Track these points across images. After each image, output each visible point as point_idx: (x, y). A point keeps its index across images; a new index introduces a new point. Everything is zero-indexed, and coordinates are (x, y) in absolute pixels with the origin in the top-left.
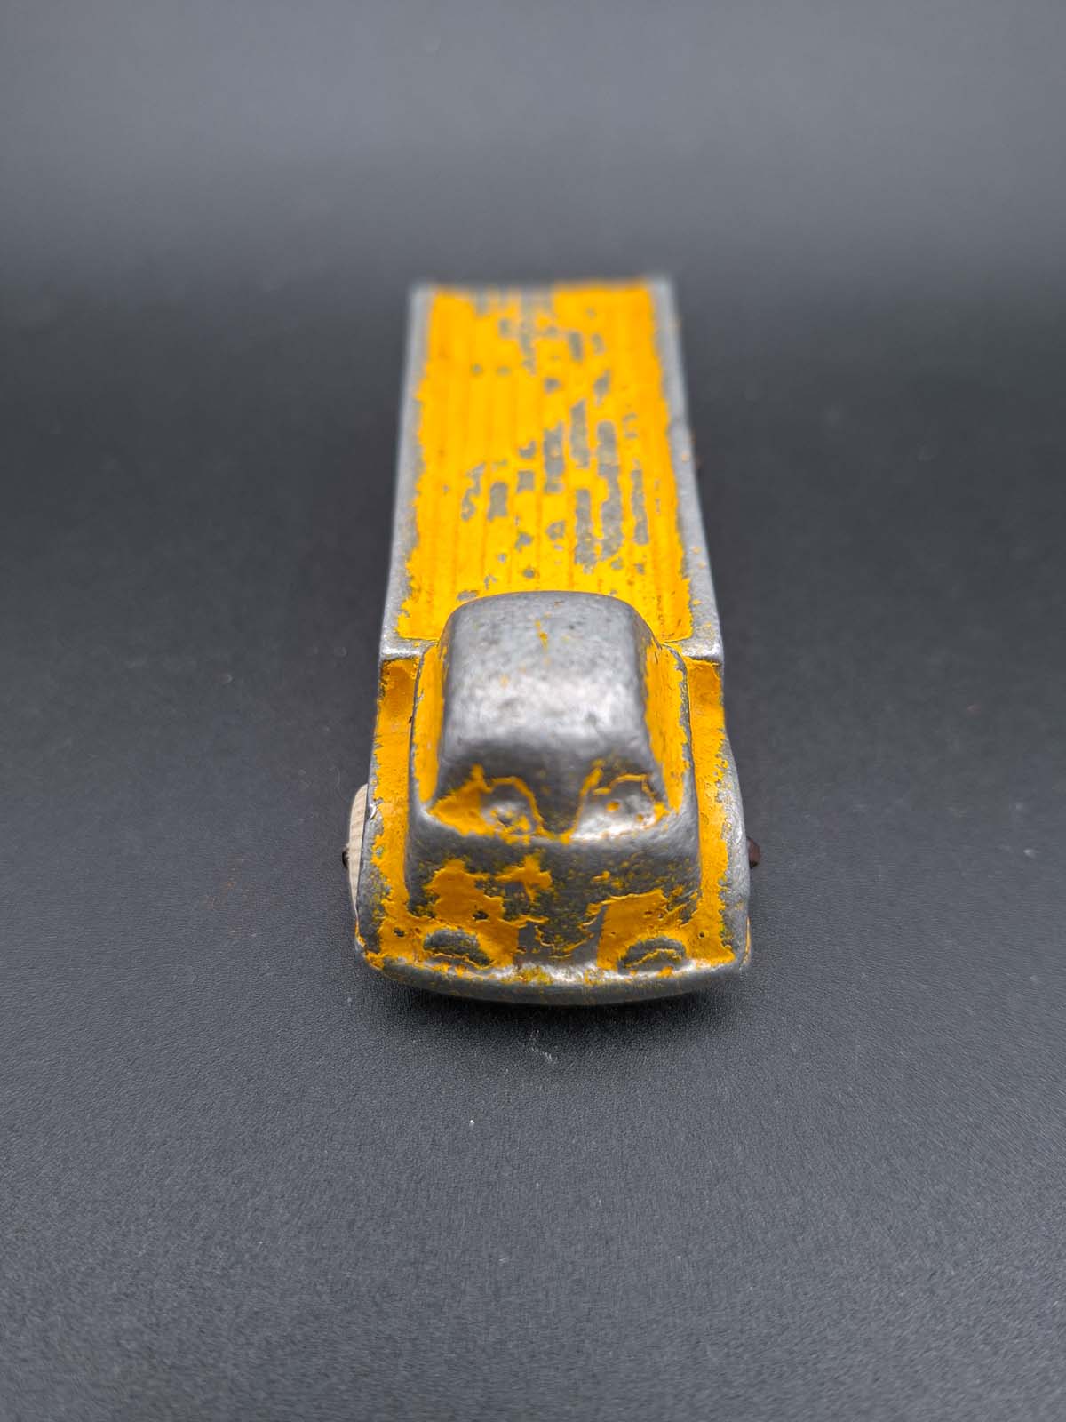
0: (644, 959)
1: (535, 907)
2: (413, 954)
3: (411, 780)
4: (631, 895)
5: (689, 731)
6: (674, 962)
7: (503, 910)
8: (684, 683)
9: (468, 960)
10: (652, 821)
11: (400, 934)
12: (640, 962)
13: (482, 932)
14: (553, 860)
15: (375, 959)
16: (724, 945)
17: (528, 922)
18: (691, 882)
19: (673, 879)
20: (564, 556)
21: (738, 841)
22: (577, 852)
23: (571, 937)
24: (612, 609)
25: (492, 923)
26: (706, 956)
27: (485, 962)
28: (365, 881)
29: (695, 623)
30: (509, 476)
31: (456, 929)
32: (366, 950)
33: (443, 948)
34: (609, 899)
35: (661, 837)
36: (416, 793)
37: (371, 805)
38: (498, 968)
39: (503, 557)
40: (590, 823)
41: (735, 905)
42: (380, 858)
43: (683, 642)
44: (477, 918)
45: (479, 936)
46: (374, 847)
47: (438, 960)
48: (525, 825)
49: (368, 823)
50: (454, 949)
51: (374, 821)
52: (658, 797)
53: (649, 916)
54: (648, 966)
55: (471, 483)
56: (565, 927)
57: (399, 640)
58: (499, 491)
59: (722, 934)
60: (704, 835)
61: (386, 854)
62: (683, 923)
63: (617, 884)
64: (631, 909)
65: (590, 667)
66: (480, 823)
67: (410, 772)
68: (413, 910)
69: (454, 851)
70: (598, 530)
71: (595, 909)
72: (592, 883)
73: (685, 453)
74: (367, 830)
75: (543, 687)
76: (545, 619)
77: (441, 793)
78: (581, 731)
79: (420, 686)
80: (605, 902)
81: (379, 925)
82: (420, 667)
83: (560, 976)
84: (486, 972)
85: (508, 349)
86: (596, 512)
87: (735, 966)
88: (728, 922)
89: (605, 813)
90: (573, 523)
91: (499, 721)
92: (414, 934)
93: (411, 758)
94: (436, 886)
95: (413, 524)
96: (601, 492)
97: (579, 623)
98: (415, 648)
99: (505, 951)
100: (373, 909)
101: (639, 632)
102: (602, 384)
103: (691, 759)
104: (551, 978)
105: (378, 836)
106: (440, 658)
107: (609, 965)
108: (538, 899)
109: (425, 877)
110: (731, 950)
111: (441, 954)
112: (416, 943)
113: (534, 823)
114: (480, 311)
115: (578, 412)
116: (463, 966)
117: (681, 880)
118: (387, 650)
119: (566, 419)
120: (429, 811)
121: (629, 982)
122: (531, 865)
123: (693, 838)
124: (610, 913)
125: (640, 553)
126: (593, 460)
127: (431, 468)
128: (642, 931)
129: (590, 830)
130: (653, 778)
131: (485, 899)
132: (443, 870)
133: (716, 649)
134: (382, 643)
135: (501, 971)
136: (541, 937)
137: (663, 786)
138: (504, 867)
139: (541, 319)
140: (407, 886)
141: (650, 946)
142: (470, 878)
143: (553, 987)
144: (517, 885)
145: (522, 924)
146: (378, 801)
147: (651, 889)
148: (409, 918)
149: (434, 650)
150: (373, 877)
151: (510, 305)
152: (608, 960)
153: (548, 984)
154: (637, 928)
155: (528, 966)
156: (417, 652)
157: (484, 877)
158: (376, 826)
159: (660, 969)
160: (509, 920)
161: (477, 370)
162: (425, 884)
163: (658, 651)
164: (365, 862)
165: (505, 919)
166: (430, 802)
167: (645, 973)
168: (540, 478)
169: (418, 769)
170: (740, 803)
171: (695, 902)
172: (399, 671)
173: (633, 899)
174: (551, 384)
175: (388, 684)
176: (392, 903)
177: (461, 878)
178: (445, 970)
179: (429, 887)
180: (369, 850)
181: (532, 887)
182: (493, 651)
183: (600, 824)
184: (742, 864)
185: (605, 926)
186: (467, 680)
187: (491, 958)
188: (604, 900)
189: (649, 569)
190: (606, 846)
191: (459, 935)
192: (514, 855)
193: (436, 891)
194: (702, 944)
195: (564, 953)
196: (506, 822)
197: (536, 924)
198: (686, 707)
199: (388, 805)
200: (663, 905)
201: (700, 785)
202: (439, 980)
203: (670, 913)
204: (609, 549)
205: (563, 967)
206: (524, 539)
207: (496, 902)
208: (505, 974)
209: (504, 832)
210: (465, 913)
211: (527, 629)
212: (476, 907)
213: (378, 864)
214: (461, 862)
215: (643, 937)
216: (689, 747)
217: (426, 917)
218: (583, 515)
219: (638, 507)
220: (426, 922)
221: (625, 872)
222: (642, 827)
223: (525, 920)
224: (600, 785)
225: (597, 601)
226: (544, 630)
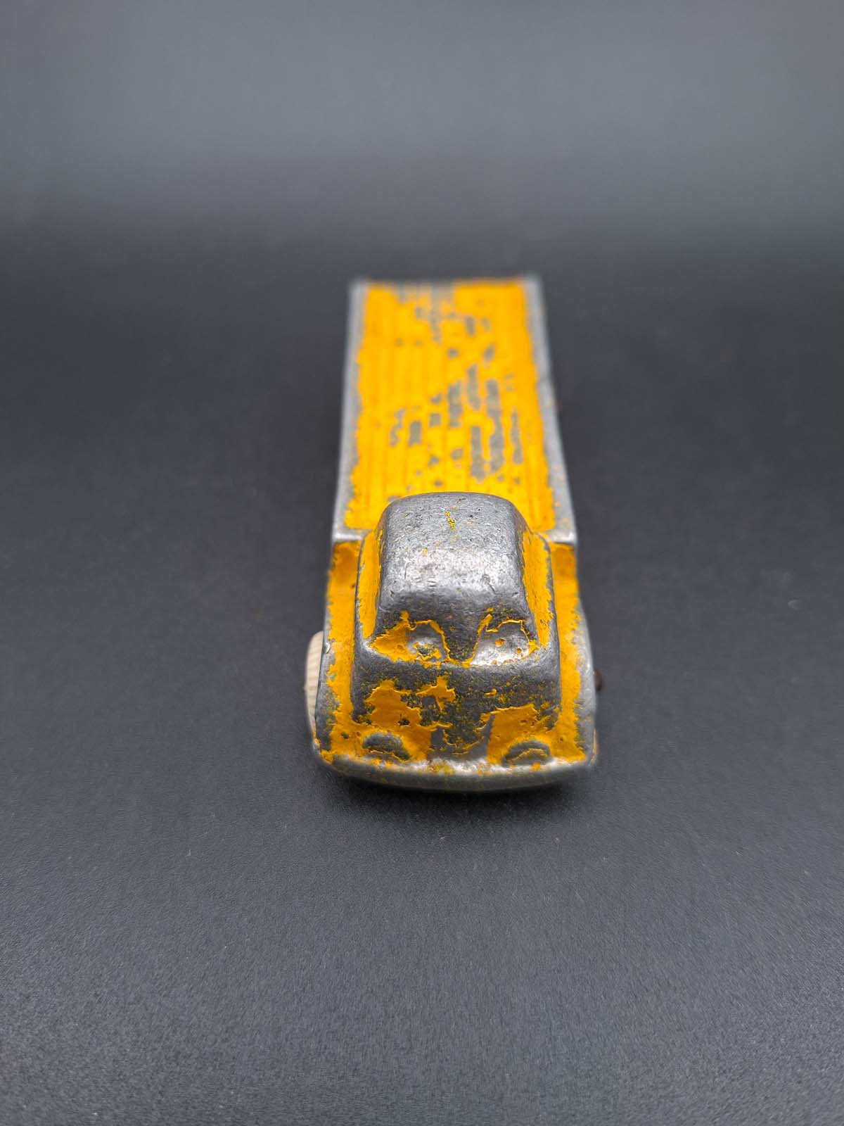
0: (521, 755)
1: (443, 716)
2: (354, 751)
3: (356, 623)
4: (511, 708)
5: (552, 592)
6: (542, 759)
7: (421, 718)
8: (549, 560)
9: (394, 755)
10: (526, 653)
11: (345, 737)
12: (518, 758)
13: (404, 735)
14: (456, 680)
15: (327, 756)
16: (578, 747)
17: (438, 727)
18: (554, 700)
19: (542, 696)
20: (463, 472)
21: (587, 671)
22: (474, 674)
23: (467, 740)
24: (499, 504)
25: (412, 728)
26: (565, 755)
27: (406, 757)
28: (321, 697)
29: (557, 518)
30: (423, 416)
31: (386, 732)
32: (321, 748)
33: (376, 746)
34: (496, 710)
35: (533, 665)
36: (360, 632)
37: (327, 644)
38: (416, 762)
39: (419, 473)
40: (484, 654)
41: (585, 718)
42: (333, 681)
43: (548, 532)
44: (401, 724)
45: (402, 738)
46: (329, 672)
47: (373, 756)
48: (437, 655)
49: (325, 656)
50: (385, 747)
51: (328, 655)
52: (532, 636)
53: (524, 724)
54: (524, 761)
55: (396, 421)
56: (464, 730)
57: (346, 529)
58: (416, 428)
59: (576, 739)
60: (563, 667)
61: (336, 678)
62: (548, 730)
63: (502, 699)
64: (511, 718)
65: (484, 543)
66: (406, 653)
67: (356, 618)
68: (355, 718)
69: (386, 673)
70: (487, 455)
71: (486, 717)
72: (484, 697)
73: (549, 401)
74: (324, 661)
75: (452, 556)
76: (452, 510)
77: (378, 632)
78: (478, 587)
79: (362, 559)
80: (492, 713)
81: (331, 730)
82: (362, 546)
83: (460, 769)
84: (406, 765)
85: (420, 329)
86: (485, 441)
87: (585, 763)
88: (581, 730)
89: (494, 647)
90: (469, 449)
91: (420, 580)
92: (356, 737)
93: (356, 609)
94: (373, 700)
95: (355, 449)
96: (488, 428)
97: (476, 514)
98: (357, 534)
99: (421, 749)
100: (327, 718)
101: (517, 521)
102: (489, 353)
103: (554, 612)
104: (453, 769)
105: (331, 665)
106: (377, 538)
107: (495, 761)
108: (446, 710)
109: (366, 693)
110: (583, 751)
111: (375, 751)
112: (357, 743)
113: (444, 653)
114: (401, 300)
115: (472, 372)
116: (390, 760)
117: (547, 697)
118: (338, 535)
119: (464, 379)
120: (369, 644)
121: (509, 773)
122: (441, 683)
123: (555, 667)
124: (496, 722)
125: (517, 470)
126: (483, 407)
127: (368, 410)
128: (519, 735)
129: (483, 659)
130: (528, 623)
131: (407, 710)
132: (378, 688)
133: (571, 537)
134: (334, 531)
135: (418, 764)
136: (447, 738)
137: (535, 628)
138: (422, 685)
139: (445, 307)
140: (352, 701)
141: (525, 747)
142: (399, 694)
143: (455, 776)
144: (431, 699)
145: (433, 728)
146: (331, 641)
147: (524, 703)
148: (352, 724)
149: (372, 535)
150: (327, 694)
151: (423, 297)
152: (494, 756)
153: (451, 774)
154: (515, 733)
155: (437, 761)
156: (359, 537)
157: (408, 693)
158: (330, 658)
159: (531, 764)
160: (425, 726)
161: (398, 342)
162: (366, 698)
163: (530, 536)
164: (322, 683)
165: (421, 725)
166: (370, 638)
167: (521, 767)
168: (445, 418)
169: (362, 616)
170: (589, 645)
171: (557, 714)
172: (346, 550)
173: (513, 710)
174: (452, 353)
175: (337, 560)
176: (341, 713)
177: (391, 693)
178: (378, 764)
179: (368, 701)
180: (325, 675)
181: (441, 700)
182: (416, 532)
183: (490, 654)
184: (590, 689)
185: (492, 730)
186: (398, 552)
187: (411, 754)
188: (492, 710)
189: (523, 482)
190: (494, 670)
191: (389, 737)
192: (429, 676)
193: (373, 704)
194: (562, 747)
195: (462, 751)
196: (424, 652)
197: (443, 728)
198: (550, 576)
199: (338, 643)
200: (534, 716)
201: (560, 631)
202: (372, 771)
203: (539, 722)
204: (495, 467)
205: (462, 762)
206: (434, 460)
207: (416, 710)
208: (420, 766)
209: (422, 659)
210: (392, 721)
211: (440, 517)
212: (401, 715)
213: (331, 685)
214: (391, 682)
215: (520, 739)
216: (552, 603)
217: (365, 723)
218: (476, 443)
219: (515, 439)
220: (365, 728)
221: (508, 690)
222: (520, 658)
223: (435, 726)
224: (490, 626)
225: (489, 499)
226: (452, 518)
